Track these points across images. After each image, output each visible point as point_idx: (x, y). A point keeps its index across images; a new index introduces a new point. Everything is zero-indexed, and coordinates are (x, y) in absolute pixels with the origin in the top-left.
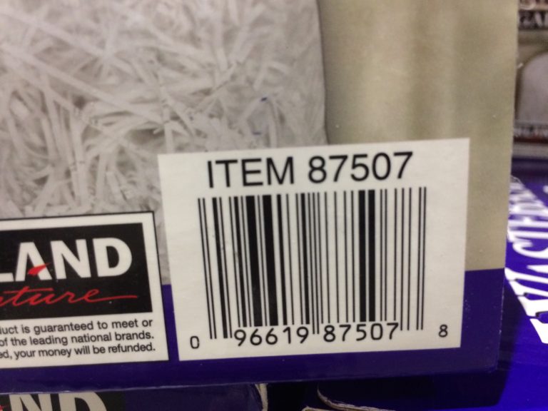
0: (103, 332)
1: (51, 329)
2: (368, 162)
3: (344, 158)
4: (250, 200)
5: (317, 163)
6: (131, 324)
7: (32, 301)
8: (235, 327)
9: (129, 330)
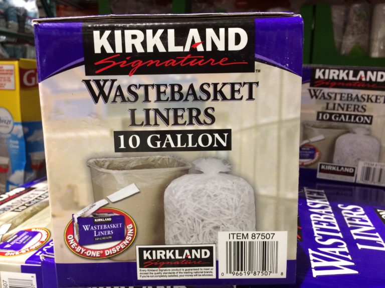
0: (201, 271)
1: (189, 270)
2: (265, 235)
3: (260, 234)
4: (238, 242)
5: (254, 235)
6: (208, 269)
7: (186, 263)
8: (232, 271)
9: (207, 271)
